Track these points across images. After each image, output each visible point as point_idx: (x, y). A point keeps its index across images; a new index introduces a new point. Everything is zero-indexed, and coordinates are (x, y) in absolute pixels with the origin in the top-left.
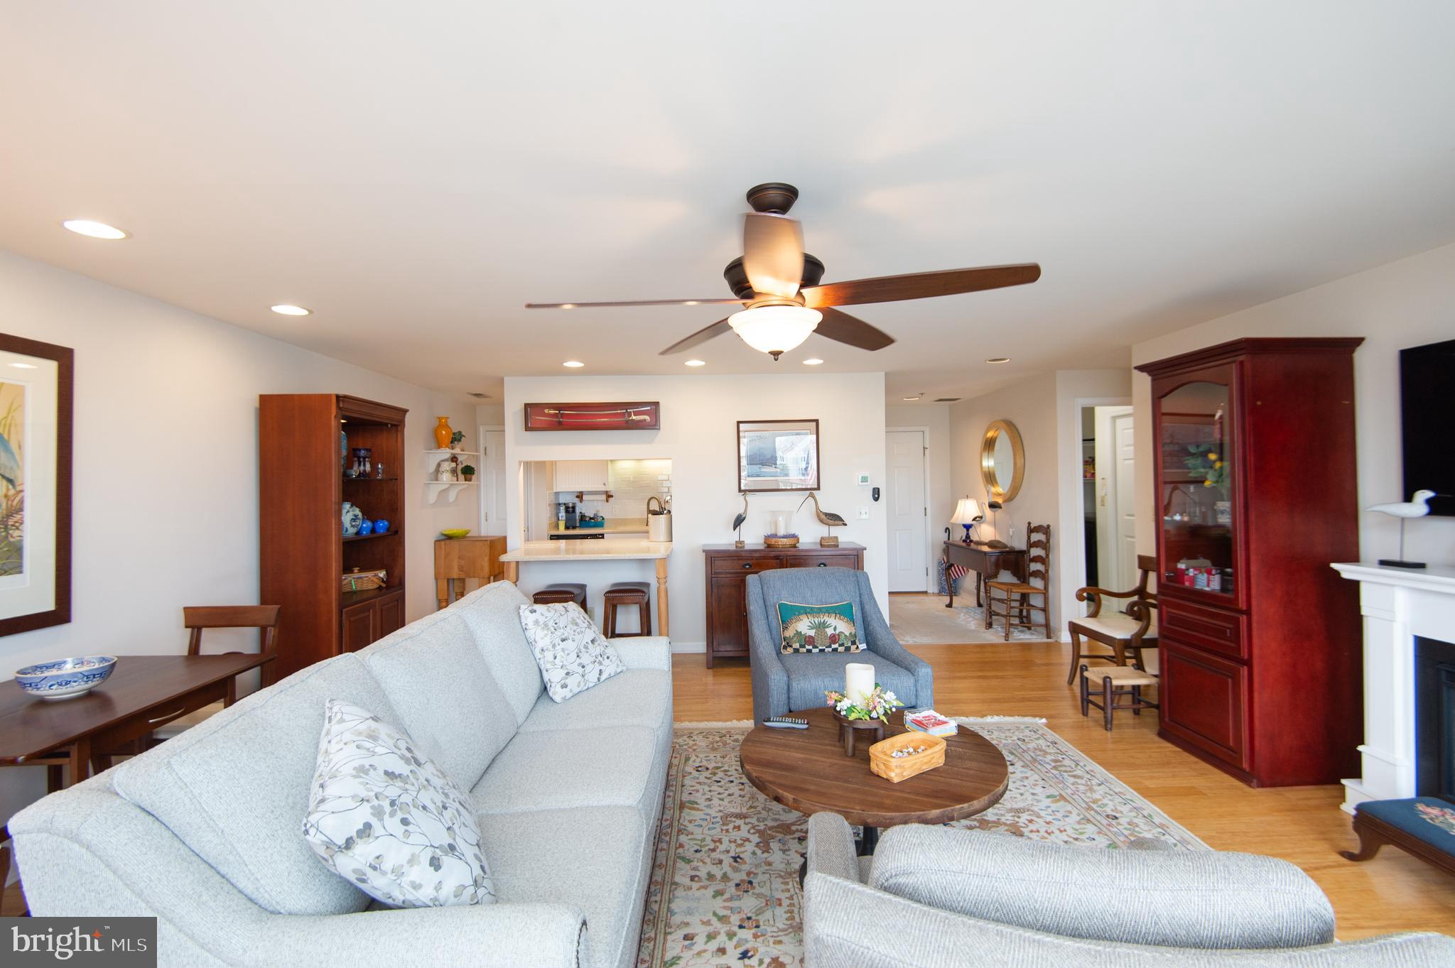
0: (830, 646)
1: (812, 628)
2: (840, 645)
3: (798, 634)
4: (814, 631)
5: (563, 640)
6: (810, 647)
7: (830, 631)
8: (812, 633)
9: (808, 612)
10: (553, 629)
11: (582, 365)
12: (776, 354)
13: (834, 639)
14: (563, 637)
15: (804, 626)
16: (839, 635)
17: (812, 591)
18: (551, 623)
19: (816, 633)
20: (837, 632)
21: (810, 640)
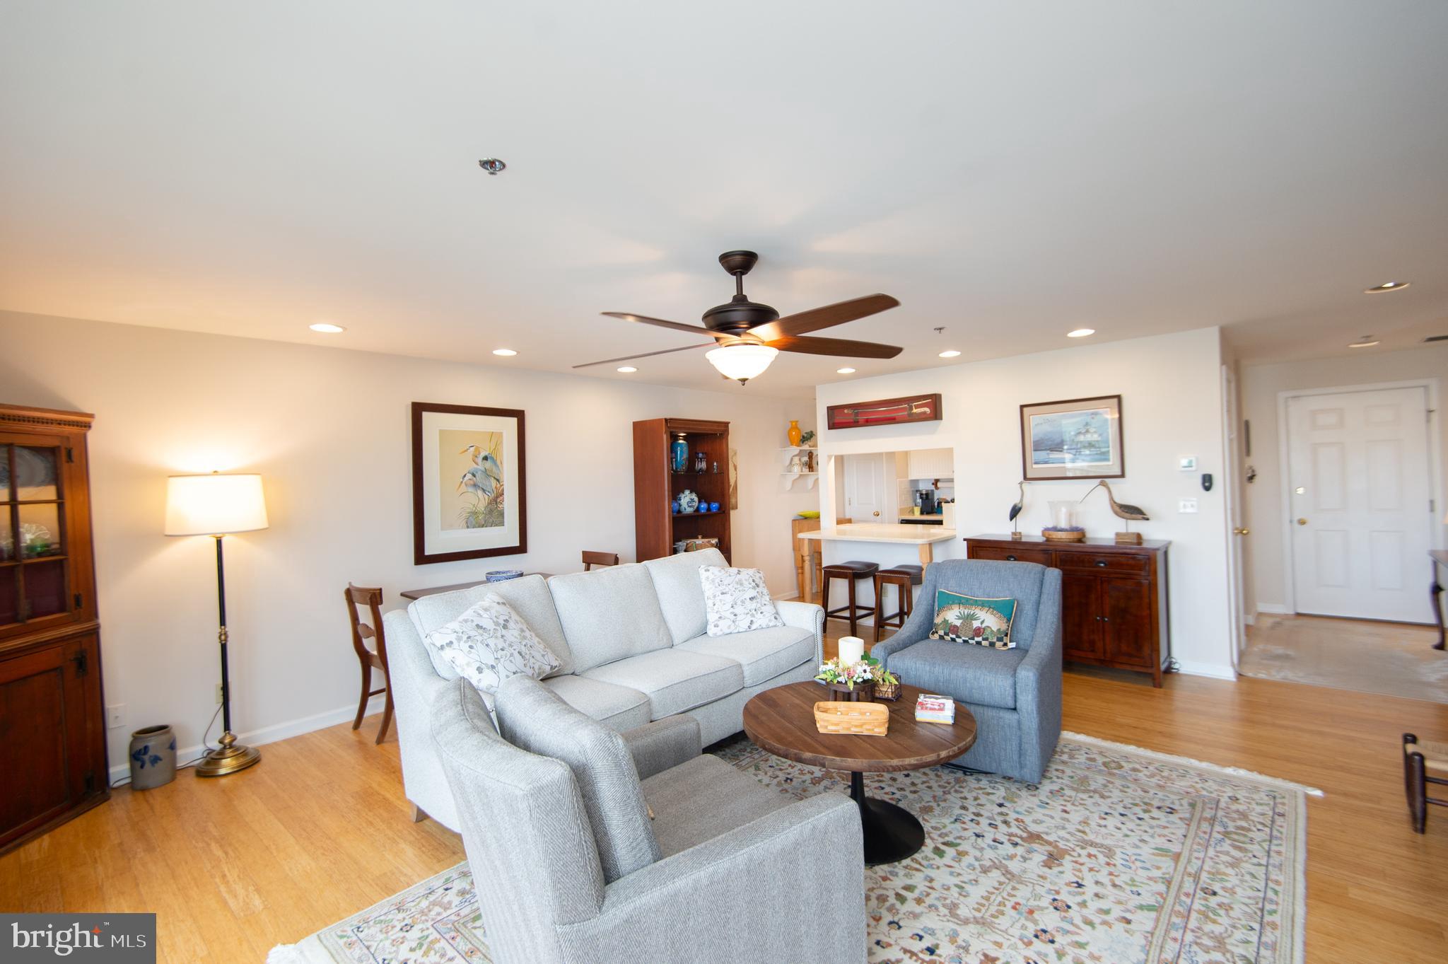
0: (973, 639)
1: (959, 618)
2: (984, 639)
3: (945, 621)
4: (961, 621)
5: (723, 593)
6: (954, 636)
7: (976, 624)
8: (958, 623)
9: (961, 602)
10: (717, 585)
11: (853, 370)
12: (744, 381)
13: (978, 632)
14: (724, 591)
15: (952, 616)
16: (984, 629)
17: (981, 583)
18: (717, 580)
19: (962, 623)
20: (984, 626)
21: (954, 629)
